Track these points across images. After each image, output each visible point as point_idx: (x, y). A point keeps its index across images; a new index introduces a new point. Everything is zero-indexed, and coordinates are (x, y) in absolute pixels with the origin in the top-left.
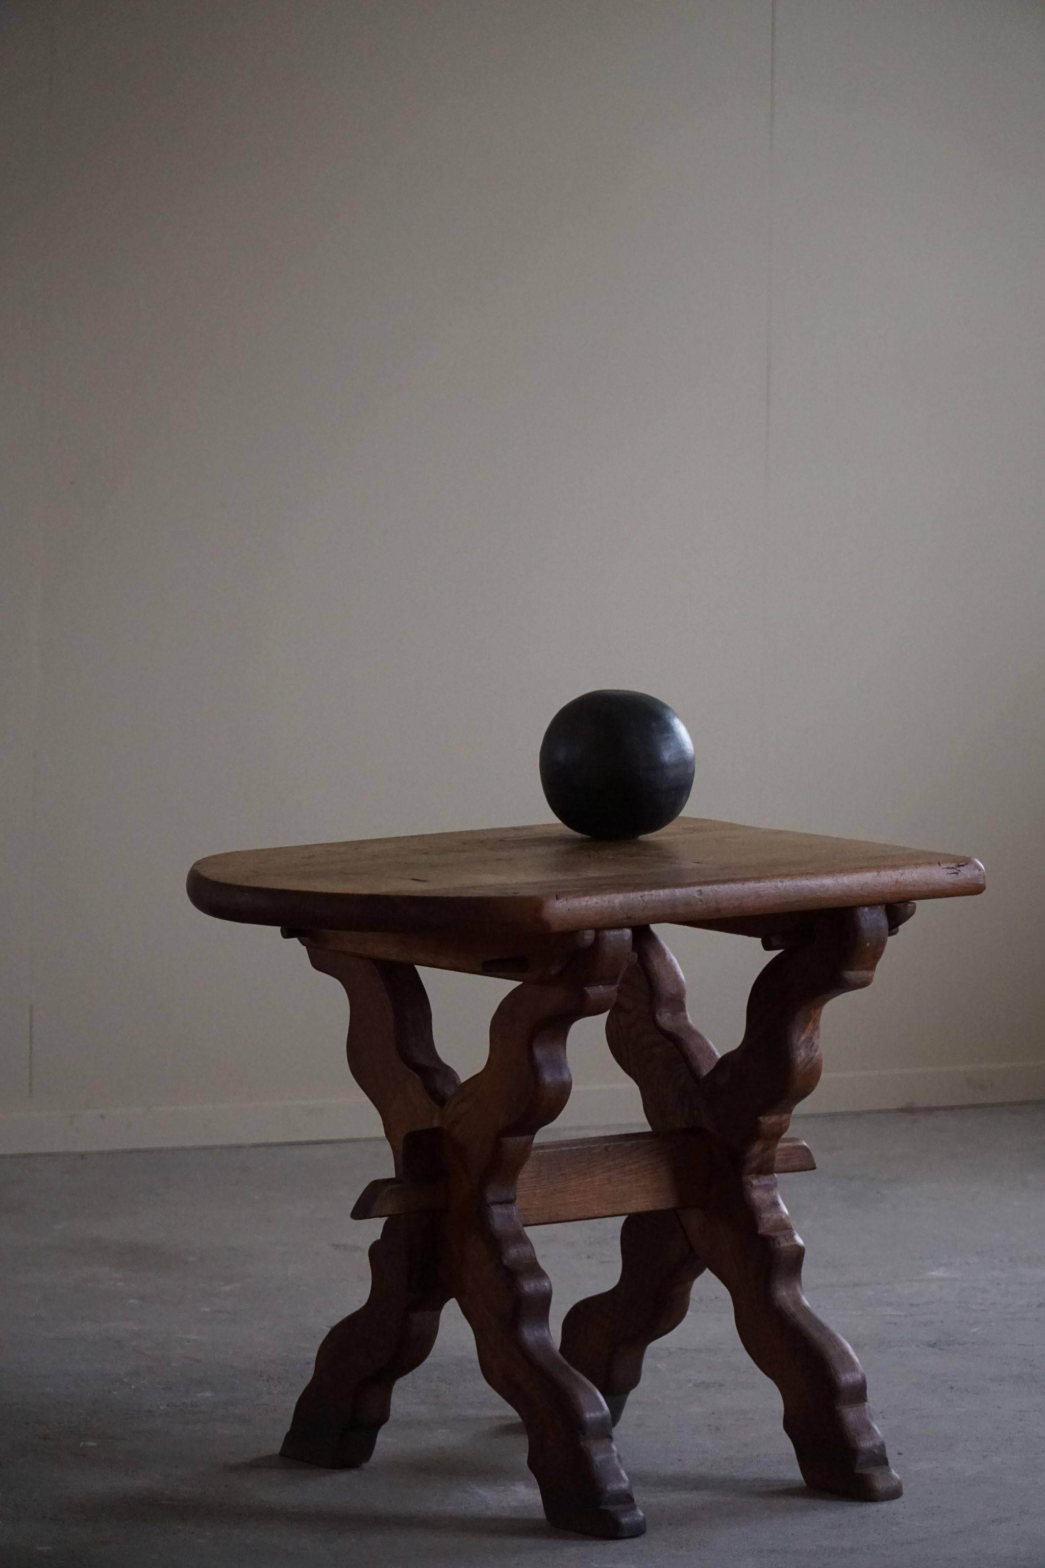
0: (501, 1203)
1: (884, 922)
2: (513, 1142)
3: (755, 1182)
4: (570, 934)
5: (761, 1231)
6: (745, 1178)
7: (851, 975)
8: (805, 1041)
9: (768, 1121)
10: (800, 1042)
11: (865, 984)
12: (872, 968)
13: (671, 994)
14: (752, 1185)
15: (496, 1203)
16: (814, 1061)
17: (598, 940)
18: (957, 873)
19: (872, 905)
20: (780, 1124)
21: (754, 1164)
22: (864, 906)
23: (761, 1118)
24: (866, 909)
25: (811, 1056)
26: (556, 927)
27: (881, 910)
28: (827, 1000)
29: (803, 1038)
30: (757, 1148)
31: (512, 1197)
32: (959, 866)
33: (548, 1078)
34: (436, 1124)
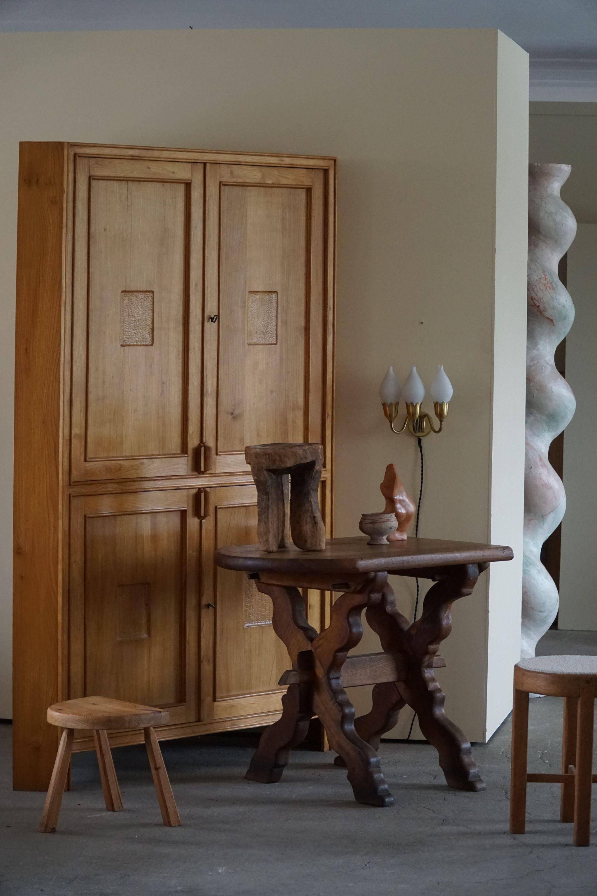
0: (335, 678)
1: (477, 571)
2: (340, 655)
3: (426, 671)
4: (365, 573)
5: (429, 689)
6: (422, 669)
7: (465, 590)
8: (446, 616)
9: (431, 647)
10: (444, 617)
11: (469, 594)
12: (472, 587)
13: (391, 601)
14: (425, 672)
15: (333, 678)
16: (450, 624)
17: (375, 576)
18: (503, 552)
19: (473, 563)
20: (436, 648)
21: (426, 664)
22: (470, 564)
23: (429, 646)
24: (471, 565)
25: (448, 622)
26: (361, 570)
27: (476, 565)
28: (454, 601)
29: (445, 615)
30: (427, 658)
31: (339, 676)
32: (504, 549)
33: (354, 630)
34: (309, 649)
